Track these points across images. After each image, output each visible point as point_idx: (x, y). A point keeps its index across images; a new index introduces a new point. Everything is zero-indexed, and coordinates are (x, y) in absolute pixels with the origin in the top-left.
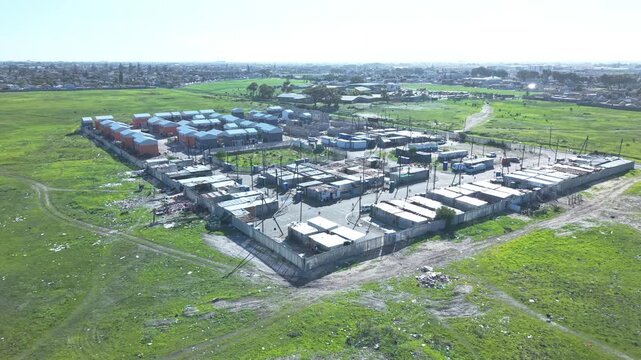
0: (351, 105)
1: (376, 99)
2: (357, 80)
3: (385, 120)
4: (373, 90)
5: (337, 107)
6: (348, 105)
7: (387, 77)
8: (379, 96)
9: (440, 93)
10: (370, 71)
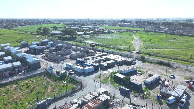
0: (82, 36)
1: (92, 33)
2: (83, 25)
3: (98, 45)
4: (90, 29)
5: (76, 38)
6: (80, 36)
7: (93, 24)
8: (92, 32)
9: (114, 30)
10: (87, 21)
